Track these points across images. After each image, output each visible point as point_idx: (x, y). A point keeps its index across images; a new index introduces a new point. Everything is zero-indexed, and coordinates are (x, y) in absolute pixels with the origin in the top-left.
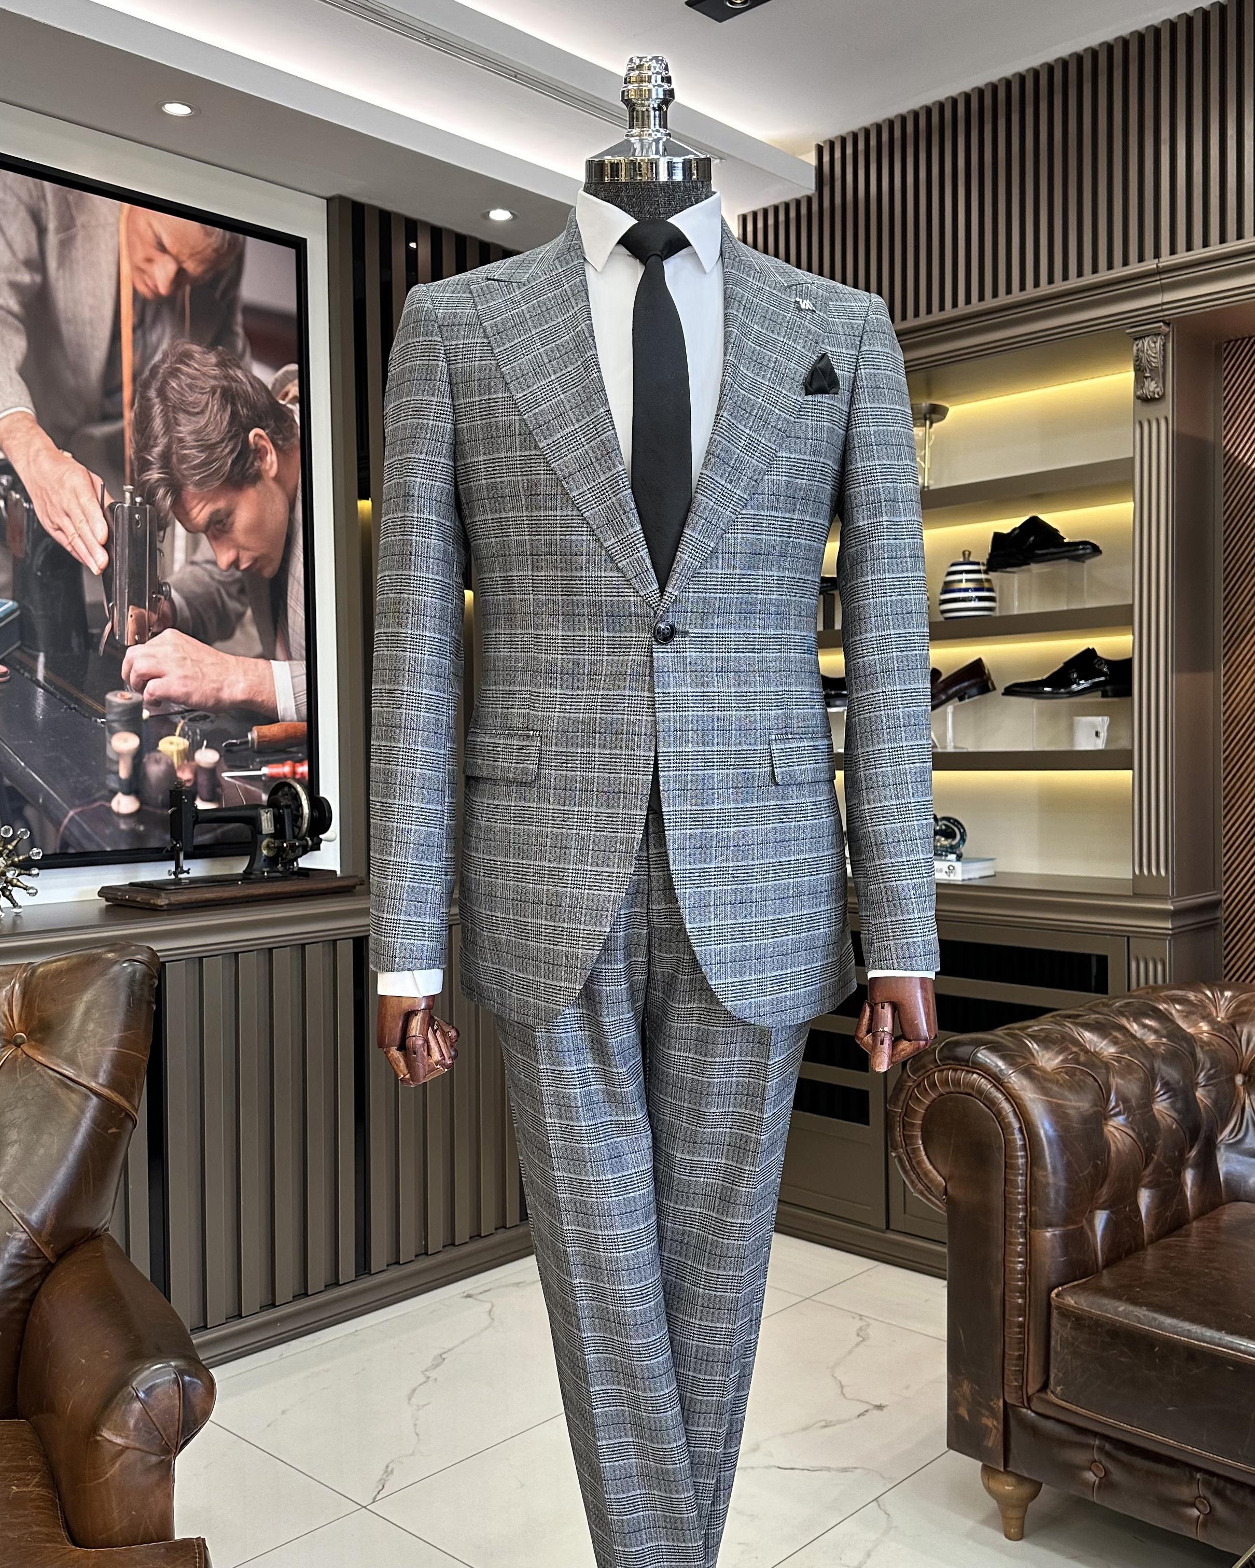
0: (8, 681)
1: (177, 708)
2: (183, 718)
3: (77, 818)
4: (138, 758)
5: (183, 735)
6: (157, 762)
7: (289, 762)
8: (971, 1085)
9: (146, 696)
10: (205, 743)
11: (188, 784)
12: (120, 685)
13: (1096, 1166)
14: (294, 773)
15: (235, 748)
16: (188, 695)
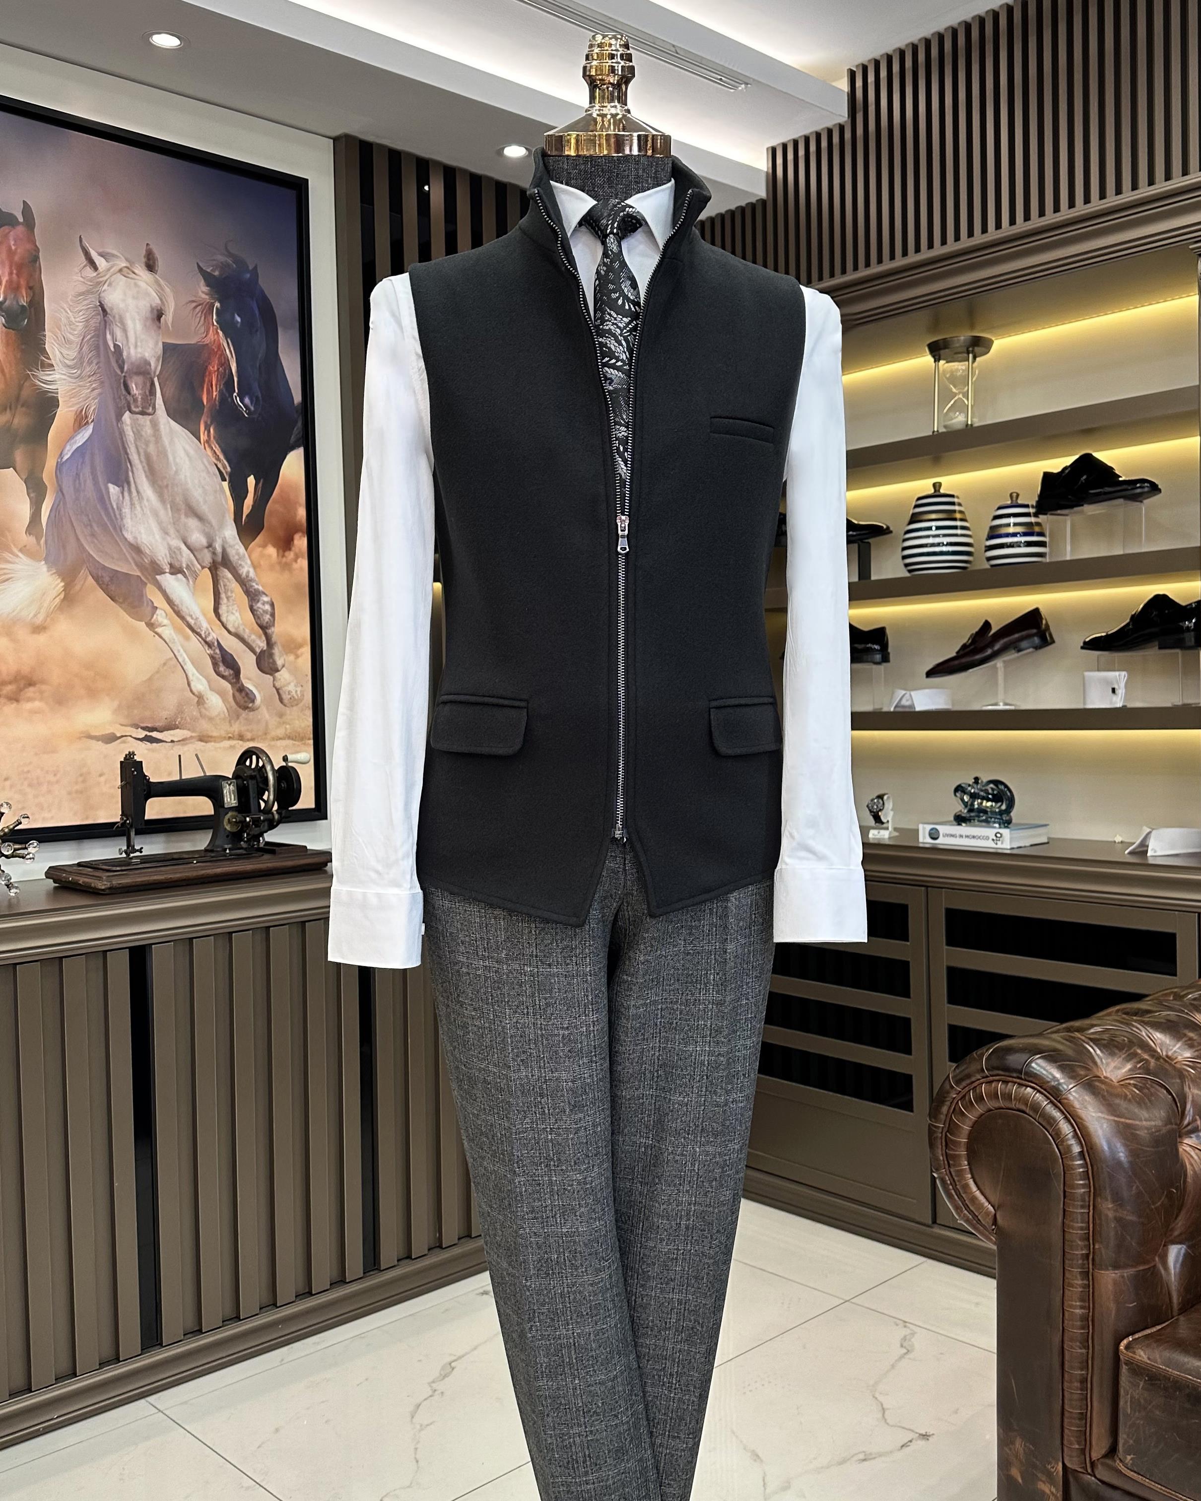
8: (1024, 1100)
13: (1170, 1196)
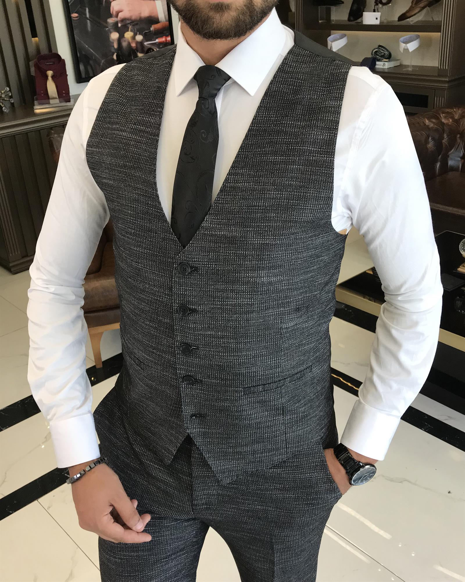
0: (79, 19)
1: (128, 22)
2: (131, 25)
3: (105, 63)
4: (119, 40)
5: (131, 31)
6: (125, 41)
7: (164, 37)
9: (119, 19)
10: (138, 33)
11: (135, 48)
12: (111, 16)
14: (166, 40)
15: (147, 34)
16: (131, 17)
